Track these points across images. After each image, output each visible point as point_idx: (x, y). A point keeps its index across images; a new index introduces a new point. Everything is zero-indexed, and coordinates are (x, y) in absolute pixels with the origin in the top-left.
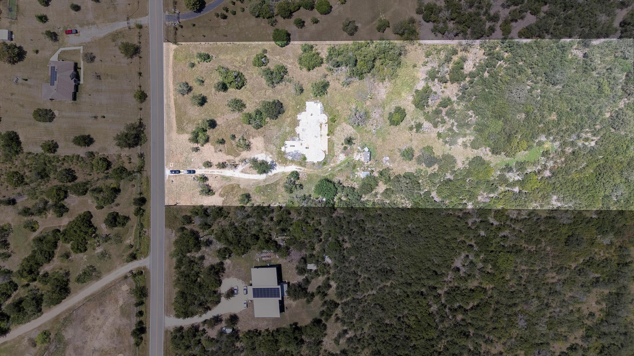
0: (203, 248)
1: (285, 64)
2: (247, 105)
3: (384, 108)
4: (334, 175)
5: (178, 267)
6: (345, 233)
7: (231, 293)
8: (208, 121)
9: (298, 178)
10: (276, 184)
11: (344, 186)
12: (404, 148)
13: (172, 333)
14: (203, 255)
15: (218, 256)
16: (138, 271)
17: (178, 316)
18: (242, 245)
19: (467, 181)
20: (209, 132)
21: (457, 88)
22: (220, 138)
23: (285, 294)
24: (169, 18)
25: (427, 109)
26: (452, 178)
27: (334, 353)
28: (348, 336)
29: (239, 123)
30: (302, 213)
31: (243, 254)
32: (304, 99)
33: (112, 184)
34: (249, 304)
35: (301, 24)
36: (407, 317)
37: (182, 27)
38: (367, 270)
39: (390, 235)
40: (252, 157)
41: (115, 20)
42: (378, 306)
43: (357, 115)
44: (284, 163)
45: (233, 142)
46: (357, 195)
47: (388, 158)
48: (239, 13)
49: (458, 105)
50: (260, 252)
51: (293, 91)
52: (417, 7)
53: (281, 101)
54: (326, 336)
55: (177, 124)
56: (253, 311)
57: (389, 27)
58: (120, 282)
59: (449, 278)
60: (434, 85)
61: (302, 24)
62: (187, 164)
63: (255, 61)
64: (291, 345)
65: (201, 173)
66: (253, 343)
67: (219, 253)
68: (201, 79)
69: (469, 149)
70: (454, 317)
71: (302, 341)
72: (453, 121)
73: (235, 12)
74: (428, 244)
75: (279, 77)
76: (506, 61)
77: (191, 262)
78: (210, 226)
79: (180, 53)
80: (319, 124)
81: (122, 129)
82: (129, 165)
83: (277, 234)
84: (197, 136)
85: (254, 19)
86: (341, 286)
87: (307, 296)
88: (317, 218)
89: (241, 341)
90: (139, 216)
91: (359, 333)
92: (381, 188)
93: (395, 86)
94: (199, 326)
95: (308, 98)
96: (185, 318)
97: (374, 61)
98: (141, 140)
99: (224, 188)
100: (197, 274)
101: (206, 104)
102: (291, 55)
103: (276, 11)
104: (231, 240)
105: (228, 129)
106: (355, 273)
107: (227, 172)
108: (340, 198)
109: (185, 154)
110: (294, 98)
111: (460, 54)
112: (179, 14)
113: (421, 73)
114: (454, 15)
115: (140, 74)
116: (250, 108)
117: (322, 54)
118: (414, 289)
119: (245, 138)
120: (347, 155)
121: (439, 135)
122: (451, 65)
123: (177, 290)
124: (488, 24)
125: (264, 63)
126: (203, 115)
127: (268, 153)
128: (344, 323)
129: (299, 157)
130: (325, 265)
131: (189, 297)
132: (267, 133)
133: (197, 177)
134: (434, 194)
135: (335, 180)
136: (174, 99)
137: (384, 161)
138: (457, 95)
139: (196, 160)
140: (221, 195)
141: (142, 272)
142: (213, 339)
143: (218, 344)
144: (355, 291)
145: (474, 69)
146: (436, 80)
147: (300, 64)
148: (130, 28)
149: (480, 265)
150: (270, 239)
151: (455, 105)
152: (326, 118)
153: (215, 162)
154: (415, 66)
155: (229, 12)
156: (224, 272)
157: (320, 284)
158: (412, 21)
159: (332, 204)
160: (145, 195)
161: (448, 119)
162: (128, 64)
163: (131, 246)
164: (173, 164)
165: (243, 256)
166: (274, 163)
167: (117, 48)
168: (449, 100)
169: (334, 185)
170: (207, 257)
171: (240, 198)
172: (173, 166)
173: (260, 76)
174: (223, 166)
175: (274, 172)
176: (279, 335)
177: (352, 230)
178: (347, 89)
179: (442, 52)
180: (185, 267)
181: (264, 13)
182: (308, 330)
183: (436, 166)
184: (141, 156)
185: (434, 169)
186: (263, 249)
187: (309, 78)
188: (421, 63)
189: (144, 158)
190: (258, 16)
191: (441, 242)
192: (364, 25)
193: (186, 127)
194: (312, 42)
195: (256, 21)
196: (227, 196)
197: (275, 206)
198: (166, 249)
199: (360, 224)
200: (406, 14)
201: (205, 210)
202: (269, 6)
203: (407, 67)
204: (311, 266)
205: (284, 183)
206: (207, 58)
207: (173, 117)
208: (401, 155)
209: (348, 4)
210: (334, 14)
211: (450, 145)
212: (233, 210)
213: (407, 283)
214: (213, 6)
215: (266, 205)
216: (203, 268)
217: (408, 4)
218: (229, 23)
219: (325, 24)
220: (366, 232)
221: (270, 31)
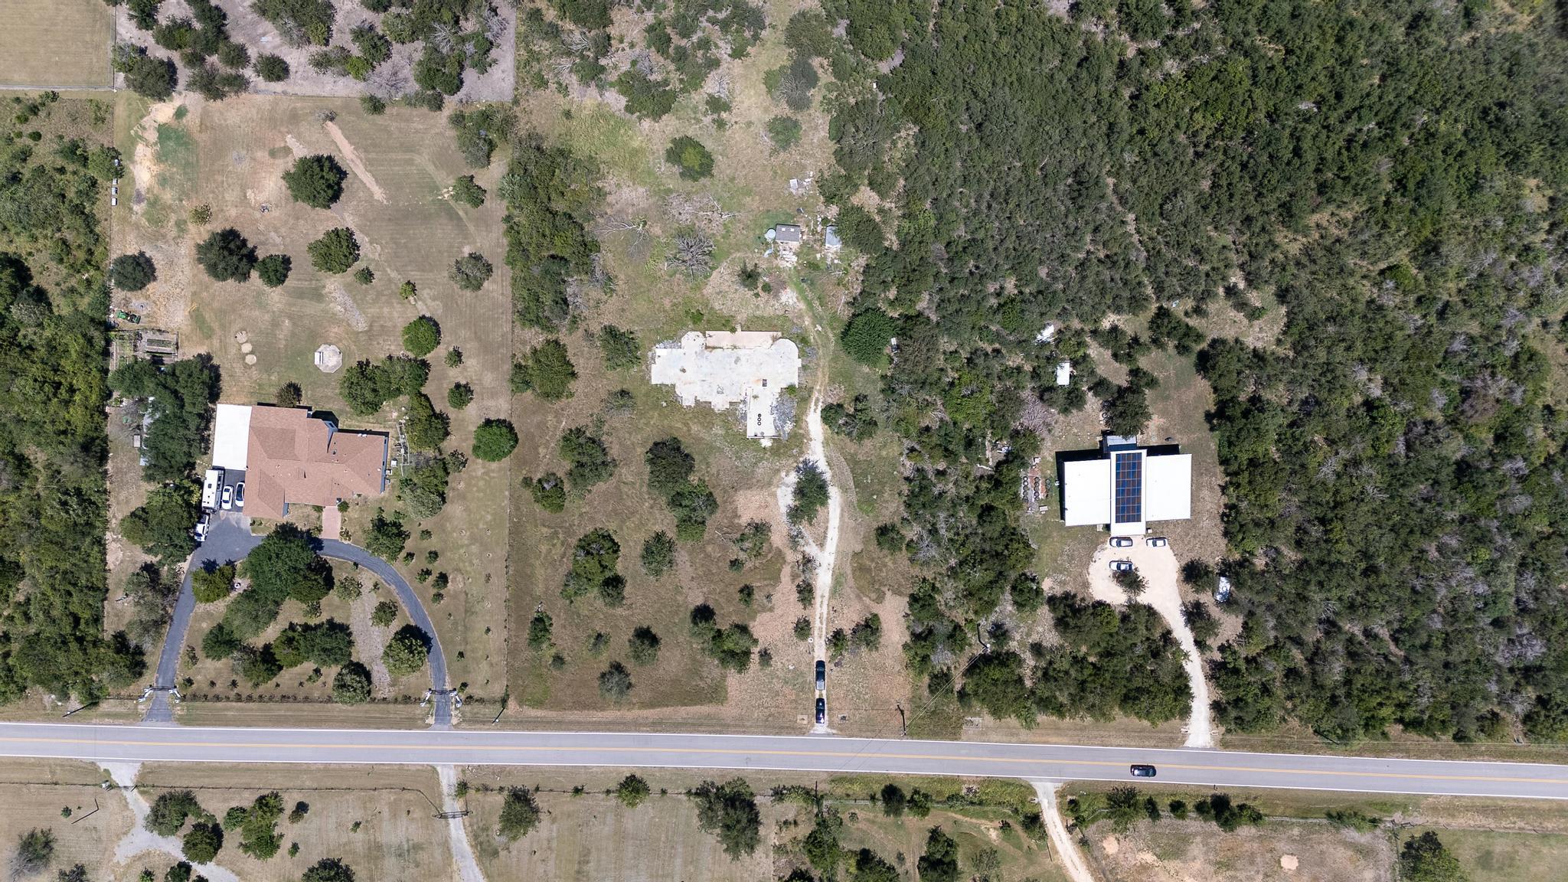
0: (1013, 645)
1: (559, 434)
2: (658, 528)
3: (669, 191)
5: (1059, 710)
6: (979, 287)
7: (1128, 578)
8: (695, 625)
9: (840, 406)
10: (853, 462)
11: (862, 293)
12: (767, 142)
13: (1229, 731)
14: (1028, 646)
15: (1034, 608)
16: (1069, 812)
17: (1185, 712)
18: (1006, 547)
20: (723, 624)
21: (624, 10)
22: (738, 597)
23: (1132, 441)
24: (442, 716)
25: (675, 84)
26: (844, 23)
27: (1285, 320)
28: (1242, 285)
29: (703, 549)
30: (927, 397)
31: (1029, 546)
32: (644, 389)
33: (847, 871)
34: (1157, 532)
35: (462, 393)
36: (1195, 134)
37: (464, 685)
38: (1073, 234)
39: (985, 176)
40: (785, 518)
41: (446, 846)
42: (1168, 207)
43: (687, 257)
44: (802, 443)
45: (749, 565)
46: (884, 260)
47: (793, 182)
48: (433, 543)
49: (665, 7)
50: (1025, 505)
51: (626, 414)
52: (425, 109)
53: (650, 445)
54: (1241, 339)
55: (701, 702)
56: (1176, 523)
57: (472, 177)
58: (1096, 859)
59: (1098, 30)
60: (615, 67)
61: (463, 389)
62: (800, 680)
63: (552, 505)
64: (1262, 426)
65: (824, 647)
66: (1257, 524)
67: (1023, 606)
68: (592, 640)
70: (1196, 15)
71: (1255, 400)
72: (703, 19)
73: (430, 553)
74: (1009, 80)
75: (589, 449)
77: (1046, 675)
78: (957, 628)
79: (528, 690)
80: (707, 352)
81: (712, 840)
82: (801, 826)
83: (980, 461)
84: (732, 654)
85: (448, 508)
86: (1114, 299)
87: (1139, 387)
88: (941, 363)
89: (1252, 554)
90: (929, 805)
91: (1233, 256)
92: (866, 198)
93: (616, 164)
94: (1212, 661)
95: (643, 378)
96: (1191, 696)
97: (555, 214)
98: (739, 794)
99: (861, 592)
100: (1078, 661)
101: (654, 631)
102: (537, 419)
103: (430, 453)
104: (991, 576)
105: (716, 578)
106: (1082, 264)
107: (823, 581)
108: (892, 303)
109: (777, 685)
110: (642, 414)
111: (540, 3)
112: (433, 692)
113: (586, 99)
114: (447, 15)
115: (577, 791)
116: (665, 521)
117: (534, 343)
118: (1124, 116)
119: (738, 536)
120: (783, 285)
121: (738, 53)
122: (569, 25)
123: (1117, 711)
125: (556, 485)
126: (681, 639)
127: (775, 481)
128: (1207, 295)
129: (788, 404)
130: (1060, 342)
131: (1138, 682)
132: (726, 481)
133: (833, 657)
134: (884, 68)
135: (845, 313)
136: (639, 709)
137: (801, 191)
138: (640, 11)
139: (791, 657)
140: (880, 599)
141: (1072, 802)
142: (1245, 625)
143: (1259, 611)
144: (1127, 266)
146: (603, 62)
147: (558, 396)
148: (466, 813)
150: (990, 477)
151: (665, 15)
152: (691, 335)
153: (795, 611)
154: (568, 114)
155: (430, 567)
156: (1075, 596)
157: (1108, 354)
158: (458, 120)
159: (905, 322)
160: (878, 789)
161: (700, 34)
162: (554, 821)
163: (1005, 826)
164: (800, 717)
165: (1034, 546)
166: (801, 465)
167: (514, 846)
168: (651, 29)
169: (859, 315)
170: (1034, 638)
171: (886, 551)
172: (805, 717)
173: (588, 496)
174: (806, 593)
175: (822, 466)
176: (1236, 457)
177: (971, 273)
178: (621, 283)
179: (536, 48)
180: (1061, 691)
181: (435, 481)
182: (1225, 383)
183: (816, 62)
184: (779, 794)
185: (822, 66)
186: (1016, 494)
187: (594, 376)
188: (560, 100)
189: (784, 788)
190: (442, 496)
191: (1005, 47)
192: (466, 237)
193: (709, 681)
194: (507, 367)
195: (452, 502)
196: (882, 584)
197: (908, 466)
198: (1014, 739)
199: (956, 253)
200: (441, 134)
201: (917, 637)
202: (417, 469)
203: (569, 133)
204: (1063, 375)
205: (852, 440)
206: (541, 625)
207: (684, 712)
208: (785, 149)
209: (415, 276)
210: (440, 312)
211: (763, 28)
212: (916, 571)
213: (1108, 136)
214: (415, 607)
215: (905, 488)
216: (1062, 646)
217: (417, 132)
218: (458, 570)
219: (463, 333)
220: (976, 236)
221: (478, 467)
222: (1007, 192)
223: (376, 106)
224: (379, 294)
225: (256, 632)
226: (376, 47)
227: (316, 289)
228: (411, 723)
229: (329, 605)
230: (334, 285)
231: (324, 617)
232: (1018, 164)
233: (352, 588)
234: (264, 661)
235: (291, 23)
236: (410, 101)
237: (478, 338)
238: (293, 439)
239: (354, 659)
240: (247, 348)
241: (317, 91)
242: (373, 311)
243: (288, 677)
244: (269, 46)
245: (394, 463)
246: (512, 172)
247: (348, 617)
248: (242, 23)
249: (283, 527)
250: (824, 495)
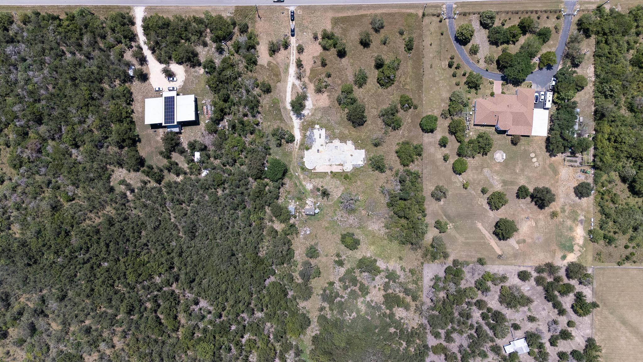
0: (214, 45)
1: (403, 127)
2: (361, 90)
3: (359, 228)
4: (291, 178)
5: (195, 19)
6: (232, 190)
7: (170, 75)
8: (344, 49)
9: (287, 142)
10: (282, 120)
11: (279, 188)
12: (319, 249)
13: (128, 13)
14: (208, 46)
15: (206, 61)
17: (144, 20)
18: (218, 85)
19: (286, 312)
20: (333, 51)
21: (378, 301)
22: (327, 62)
23: (169, 130)
24: (450, 8)
25: (357, 271)
26: (289, 296)
27: (111, 180)
28: (128, 193)
29: (342, 82)
30: (252, 146)
31: (209, 86)
32: (368, 147)
34: (158, 93)
35: (443, 144)
36: (148, 253)
37: (441, 21)
38: (195, 213)
39: (231, 235)
40: (308, 95)
42: (157, 224)
43: (351, 201)
44: (303, 127)
45: (323, 76)
46: (271, 202)
47: (308, 233)
48: (454, 80)
49: (362, 303)
50: (211, 103)
51: (375, 136)
52: (460, 260)
53: (365, 125)
54: (127, 172)
55: (342, 18)
56: (151, 97)
57: (440, 233)
59: (188, 294)
60: (381, 278)
62: (301, 28)
63: (405, 97)
64: (117, 135)
65: (291, 42)
66: (119, 97)
67: (210, 61)
68: (387, 42)
69: (317, 313)
70: (149, 300)
71: (121, 147)
72: (346, 298)
73: (455, 76)
74: (222, 274)
75: (389, 122)
76: (406, 349)
77: (200, 33)
78: (237, 52)
79: (414, 20)
80: (342, 163)
83: (230, 121)
84: (329, 38)
85: (448, 95)
86: (178, 187)
87: (167, 152)
88: (247, 160)
89: (120, 85)
91: (132, 205)
92: (279, 226)
93: (381, 239)
94: (135, 42)
95: (368, 152)
96: (143, 26)
97: (405, 218)
99: (277, 66)
100: (188, 40)
101: (362, 47)
102: (412, 134)
103: (456, 118)
104: (224, 73)
105: (337, 70)
106: (191, 200)
107: (293, 69)
108: (267, 184)
109: (310, 26)
110: (369, 137)
111: (413, 304)
112: (453, 18)
113: (393, 265)
114: (451, 298)
116: (358, 93)
117: (413, 165)
118: (176, 260)
119: (328, 88)
120: (312, 191)
121: (332, 284)
122: (402, 295)
123: (171, 19)
124: (442, 332)
125: (403, 106)
126: (351, 44)
127: (313, 111)
128: (141, 189)
129: (309, 143)
130: (199, 170)
131: (164, 31)
132: (334, 110)
133: (288, 38)
134: (272, 279)
135: (286, 180)
136: (367, 14)
137: (305, 229)
138: (372, 301)
139: (305, 38)
140: (269, 63)
142: (123, 56)
143: (116, 62)
144: (173, 200)
145: (398, 318)
146: (387, 280)
147: (403, 143)
149: (202, 325)
150: (225, 114)
151: (362, 299)
152: (348, 170)
153: (303, 57)
154: (401, 259)
155: (456, 70)
156: (190, 67)
157: (180, 165)
158: (446, 256)
159: (261, 176)
161: (347, 292)
164: (301, 13)
165: (207, 86)
166: (303, 118)
168: (367, 293)
169: (280, 179)
170: (206, 49)
171: (266, 82)
172: (299, 13)
173: (390, 102)
174: (299, 65)
175: (294, 117)
176: (128, 124)
177: (235, 197)
178: (378, 191)
179: (414, 285)
180: (194, 27)
181: (453, 106)
182: (133, 153)
183: (300, 281)
185: (298, 279)
186: (215, 107)
187: (389, 152)
188: (404, 264)
190: (451, 100)
191: (224, 287)
192: (442, 208)
193: (339, 27)
194: (424, 155)
195: (447, 98)
196: (268, 69)
197: (259, 118)
198: (213, 7)
199: (241, 205)
200: (453, 250)
201: (254, 47)
202: (461, 111)
203: (400, 251)
204: (197, 155)
205: (282, 128)
206: (409, 48)
207: (349, 13)
208: (312, 246)
209: (464, 191)
210: (453, 177)
211: (322, 295)
212: (255, 75)
213: (182, 252)
214: (462, 53)
215: (260, 109)
216: (195, 46)
217: (464, 251)
218: (444, 70)
219: (443, 168)
220: (233, 211)
221: (437, 113)
222: (221, 229)
223: (481, 262)
224: (478, 184)
225: (528, 39)
226: (481, 286)
227: (505, 185)
228: (463, 5)
229: (498, 53)
230: (498, 187)
231: (500, 48)
232: (218, 241)
233: (488, 60)
234: (525, 27)
235: (516, 294)
236: (467, 264)
237: (437, 167)
238: (513, 121)
239: (487, 31)
240: (534, 160)
241: (505, 267)
242: (481, 177)
243: (516, 21)
244: (527, 285)
245: (471, 113)
246: (423, 233)
247: (490, 48)
248: (538, 295)
249: (518, 85)
250: (293, 104)
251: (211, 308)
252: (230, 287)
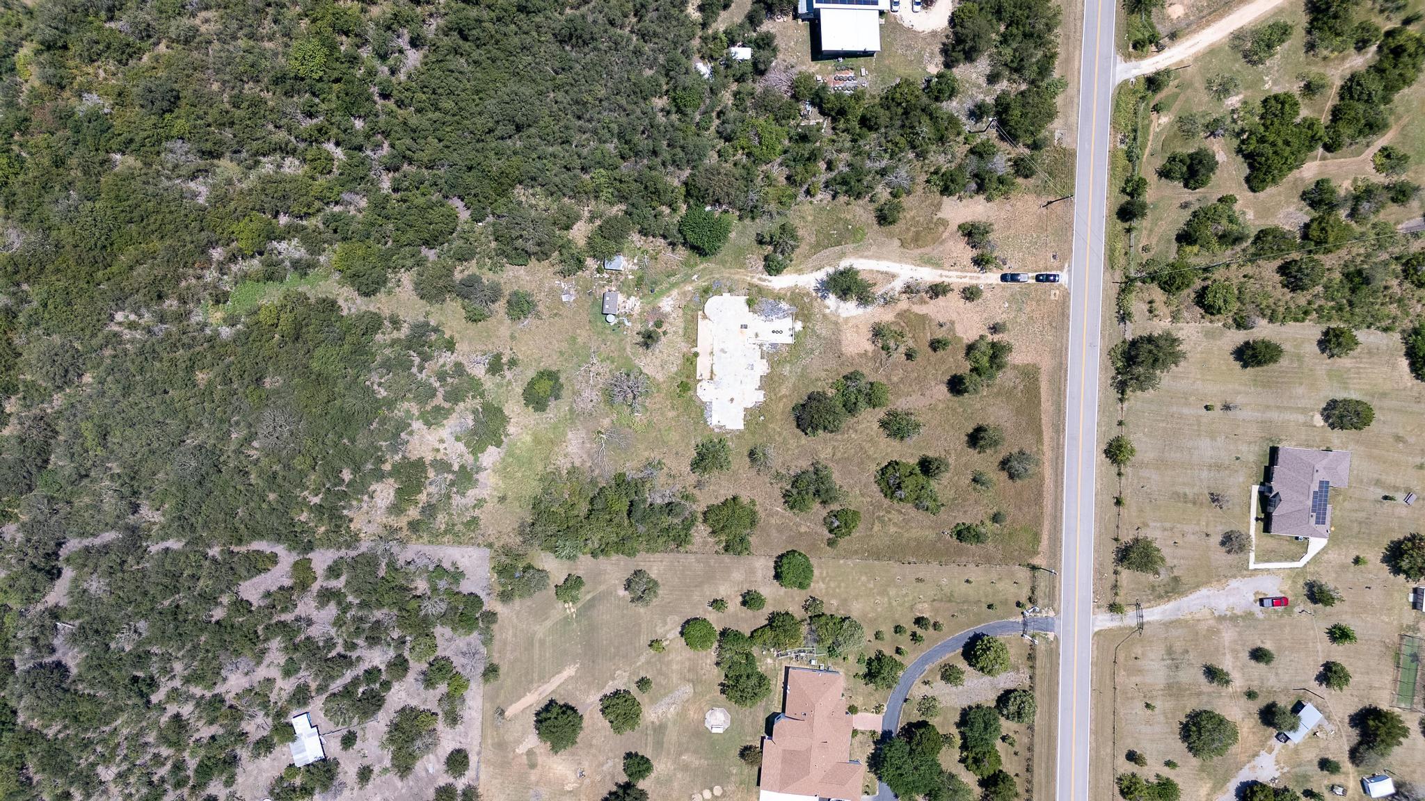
0: (990, 100)
1: (789, 513)
2: (876, 425)
3: (571, 410)
4: (686, 263)
5: (1049, 58)
6: (662, 128)
8: (966, 391)
9: (766, 258)
10: (817, 247)
11: (665, 237)
12: (528, 322)
14: (990, 87)
15: (955, 80)
16: (1145, 49)
18: (899, 104)
19: (390, 244)
20: (965, 367)
21: (410, 447)
22: (940, 353)
24: (1047, 625)
25: (477, 403)
26: (425, 251)
29: (895, 385)
30: (760, 178)
31: (898, 85)
32: (748, 436)
33: (1196, 255)
35: (750, 600)
37: (1018, 604)
38: (616, 45)
39: (561, 124)
40: (870, 309)
41: (1168, 625)
43: (631, 395)
44: (799, 294)
45: (911, 343)
46: (635, 217)
47: (564, 298)
48: (887, 629)
49: (408, 411)
50: (860, 89)
51: (771, 452)
52: (495, 627)
53: (798, 431)
55: (1038, 389)
57: (556, 586)
58: (1188, 25)
59: (434, 24)
60: (461, 456)
61: (747, 598)
62: (1019, 297)
63: (853, 520)
65: (989, 274)
67: (953, 89)
68: (979, 486)
69: (386, 312)
72: (419, 376)
73: (896, 632)
75: (802, 485)
76: (305, 502)
77: (1017, 68)
78: (972, 151)
79: (1024, 546)
80: (716, 379)
81: (1166, 379)
82: (1154, 297)
83: (819, 130)
84: (993, 358)
85: (855, 615)
86: (674, 7)
88: (729, 166)
90: (1136, 178)
92: (580, 233)
93: (547, 458)
95: (738, 437)
97: (591, 511)
98: (1123, 353)
99: (937, 240)
100: (1005, 40)
101: (970, 431)
102: (774, 533)
103: (804, 629)
104: (925, 119)
105: (922, 374)
106: (643, 36)
107: (928, 275)
108: (674, 210)
109: (1023, 318)
110: (771, 439)
111: (403, 522)
112: (1025, 632)
113: (488, 483)
114: (414, 604)
115: (1118, 502)
116: (869, 419)
117: (705, 534)
119: (884, 352)
120: (656, 309)
121: (450, 346)
122: (423, 498)
124: (339, 583)
125: (835, 516)
126: (978, 406)
127: (834, 319)
129: (764, 306)
130: (711, 57)
132: (832, 364)
133: (997, 266)
134: (464, 215)
135: (682, 253)
136: (1042, 445)
137: (572, 291)
138: (411, 433)
139: (997, 305)
140: (944, 223)
141: (1135, 47)
145: (372, 488)
146: (456, 467)
147: (754, 513)
148: (1138, 605)
149: (365, 53)
150: (834, 120)
151: (415, 411)
152: (700, 392)
153: (954, 300)
154: (502, 499)
155: (909, 633)
156: (944, 44)
157: (723, 15)
158: (505, 597)
159: (692, 197)
160: (1121, 226)
161: (432, 380)
162: (1146, 525)
163: (1157, 109)
164: (1052, 297)
165: (898, 81)
166: (820, 294)
167: (1169, 562)
168: (428, 424)
169: (685, 239)
170: (982, 81)
171: (901, 215)
172: (1053, 292)
173: (845, 489)
174: (937, 291)
175: (821, 275)
177: (648, 137)
178: (652, 455)
179: (443, 527)
180: (1031, 56)
181: (831, 624)
183: (458, 276)
184: (1124, 317)
185: (462, 271)
186: (851, 96)
187: (735, 481)
188: (489, 506)
189: (1118, 312)
190: (843, 620)
191: (447, 104)
192: (609, 593)
193: (1018, 381)
194: (727, 558)
195: (849, 611)
196: (931, 221)
197: (822, 197)
198: (1076, 100)
199: (630, 151)
200: (518, 614)
201: (981, 188)
202: (819, 641)
203: (519, 499)
204: (743, 53)
205: (798, 247)
206: (962, 534)
207: (1046, 405)
208: (536, 305)
209: (644, 640)
210: (677, 618)
211: (428, 324)
212: (919, 190)
213: (528, 13)
214: (945, 648)
215: (842, 199)
216: (990, 56)
217: (515, 635)
218: (912, 608)
219: (696, 597)
220: (616, 131)
221: (817, 587)
222: (577, 102)
223: (491, 671)
224: (660, 672)
225: (969, 792)
226: (439, 670)
227: (655, 730)
228: (1053, 653)
229: (943, 726)
230: (651, 713)
231: (955, 731)
232: (552, 95)
233: (928, 704)
234: (996, 784)
235: (418, 743)
236: (487, 642)
237: (700, 585)
238: (792, 752)
239: (993, 704)
240: (707, 794)
241: (478, 723)
242: (675, 678)
243: (1009, 765)
244: (437, 767)
245: (813, 662)
246: (554, 550)
247: (955, 709)
248: (416, 790)
249: (870, 766)
250: (848, 273)
251: (402, 77)
252: (448, 118)
